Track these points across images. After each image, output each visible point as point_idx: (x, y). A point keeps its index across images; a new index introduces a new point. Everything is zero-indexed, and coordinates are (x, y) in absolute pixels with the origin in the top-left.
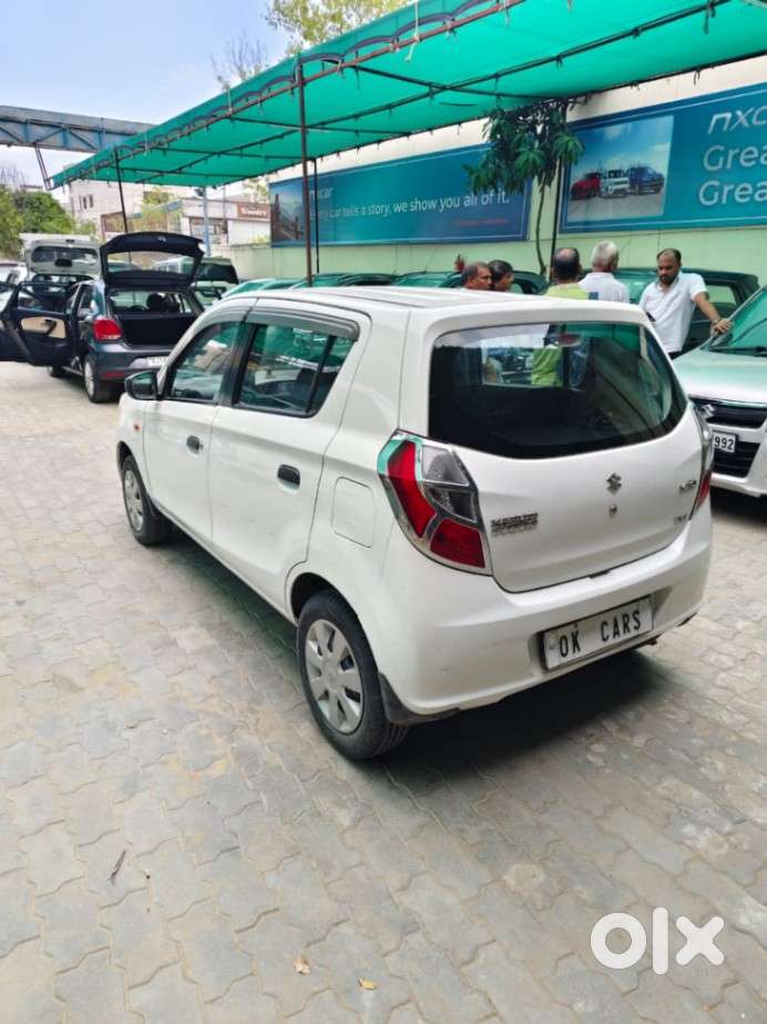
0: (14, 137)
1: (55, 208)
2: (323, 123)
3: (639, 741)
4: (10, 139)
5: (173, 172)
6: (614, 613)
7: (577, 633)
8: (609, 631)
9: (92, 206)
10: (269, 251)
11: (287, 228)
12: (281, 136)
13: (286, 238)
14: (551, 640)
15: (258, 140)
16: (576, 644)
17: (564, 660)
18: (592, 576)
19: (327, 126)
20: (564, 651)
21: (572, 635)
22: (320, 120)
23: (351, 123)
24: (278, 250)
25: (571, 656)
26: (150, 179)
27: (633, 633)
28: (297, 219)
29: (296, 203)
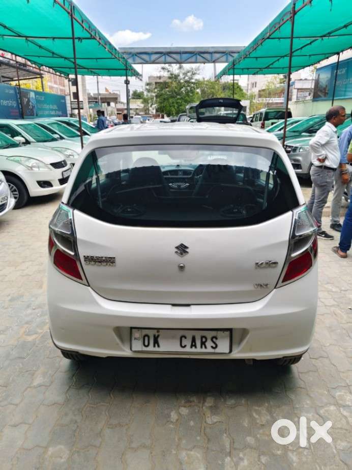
0: (206, 59)
1: (238, 89)
2: (329, 33)
3: (211, 419)
4: (204, 60)
5: (266, 68)
6: (194, 333)
7: (158, 336)
8: (187, 342)
9: (255, 86)
10: (312, 103)
11: (321, 91)
12: (311, 43)
13: (320, 96)
14: (136, 334)
15: (299, 47)
16: (156, 342)
17: (145, 349)
18: (174, 305)
19: (331, 35)
20: (146, 344)
21: (154, 336)
22: (327, 32)
23: (344, 31)
24: (315, 103)
25: (151, 348)
26: (257, 72)
27: (210, 350)
28: (326, 86)
29: (327, 77)
